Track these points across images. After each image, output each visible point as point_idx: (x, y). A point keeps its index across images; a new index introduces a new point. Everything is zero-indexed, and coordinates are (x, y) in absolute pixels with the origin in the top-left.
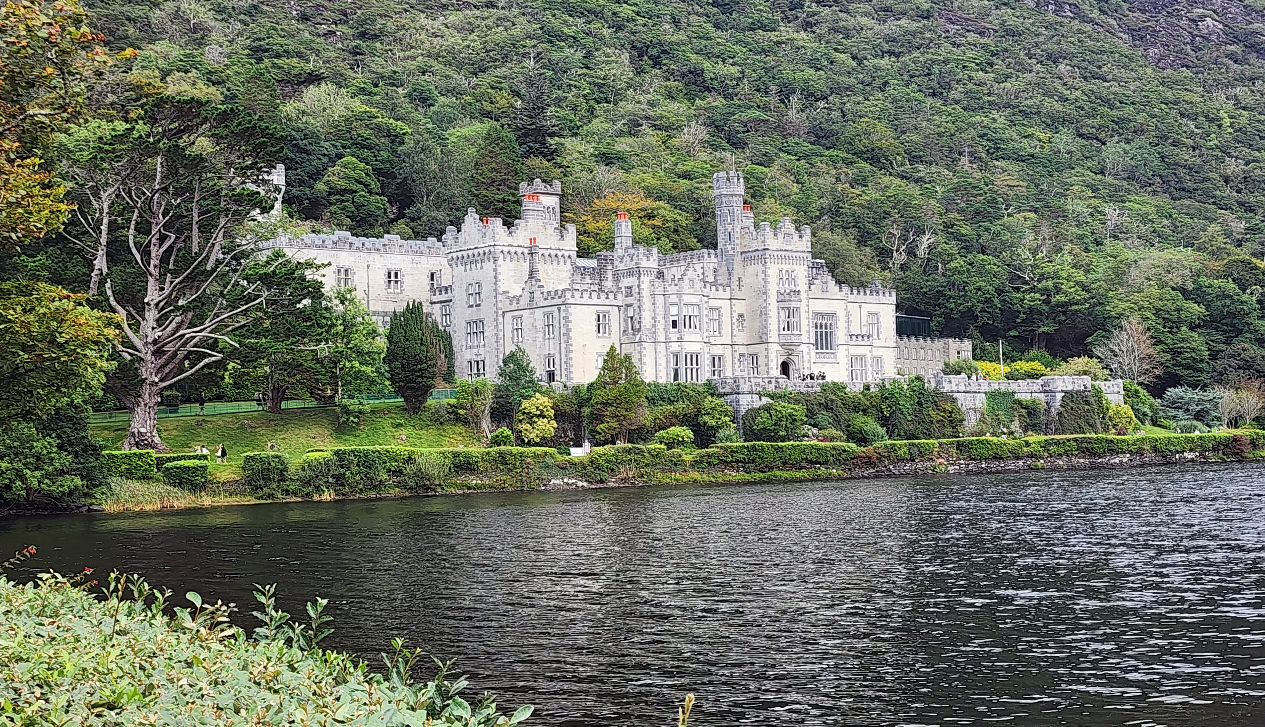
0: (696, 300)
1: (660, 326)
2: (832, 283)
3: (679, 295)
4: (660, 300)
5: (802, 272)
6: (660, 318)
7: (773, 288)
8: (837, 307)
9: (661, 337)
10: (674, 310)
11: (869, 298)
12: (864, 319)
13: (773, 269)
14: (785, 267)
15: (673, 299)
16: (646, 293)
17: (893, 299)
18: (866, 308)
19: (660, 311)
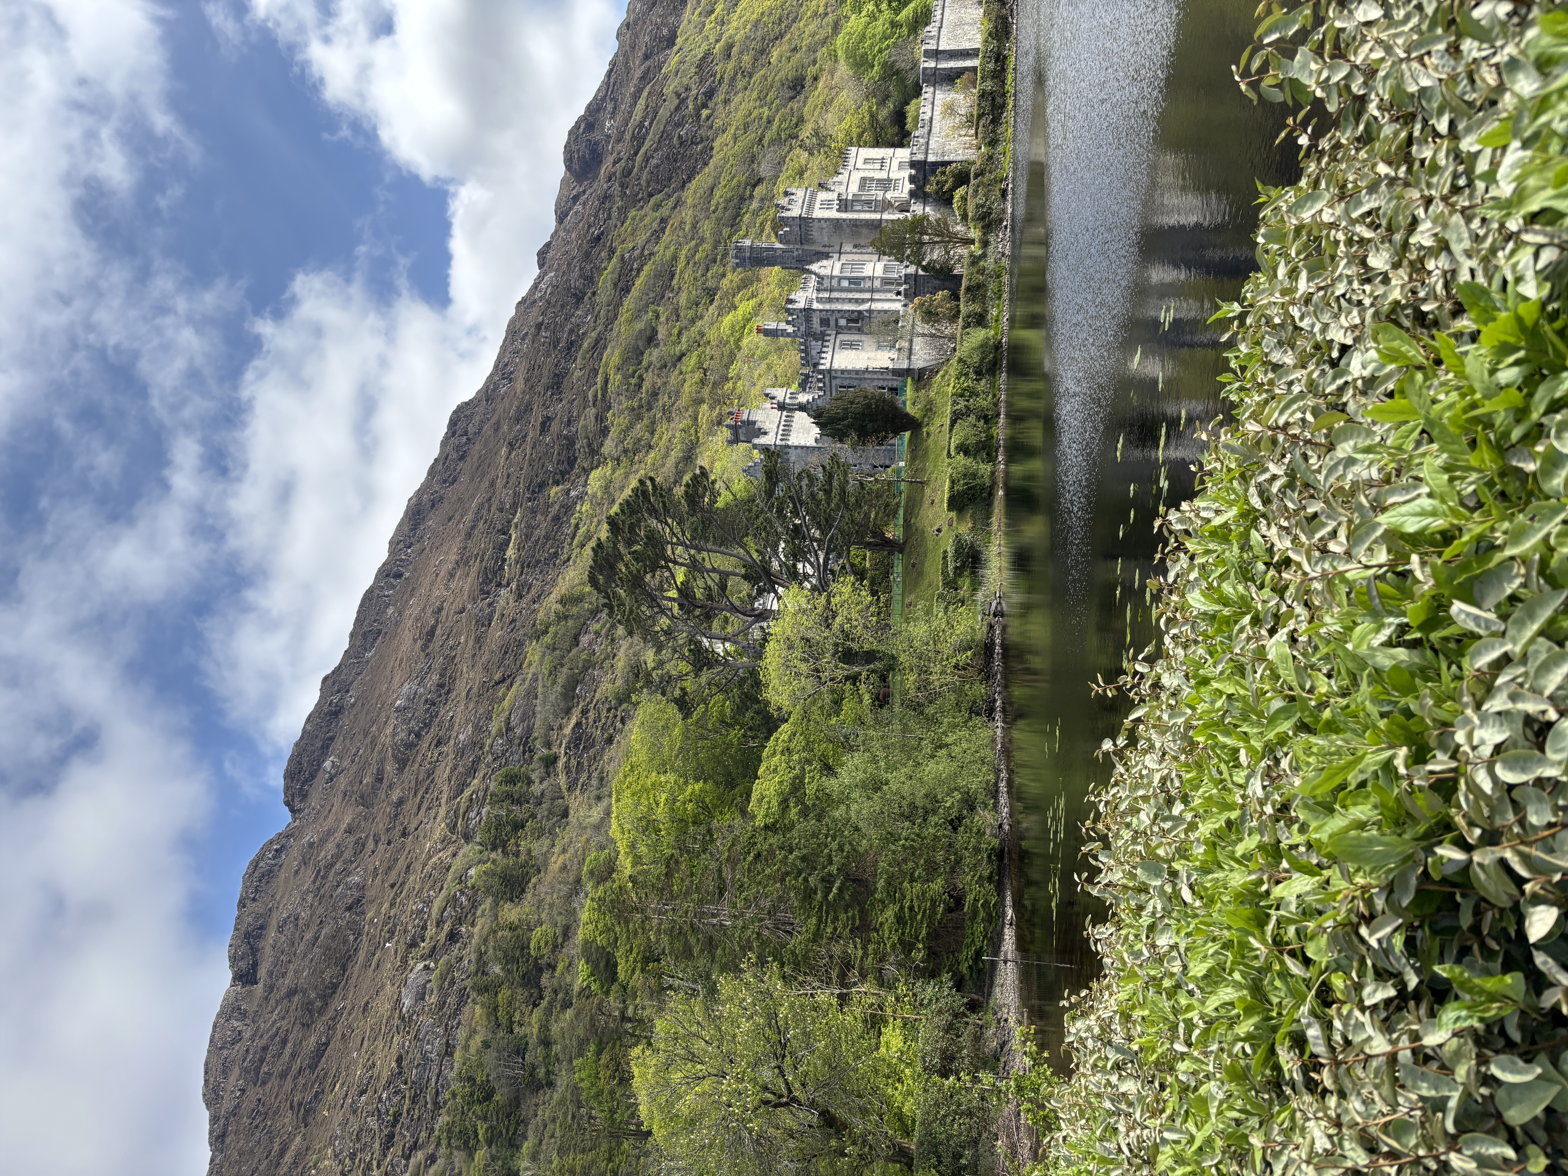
0: (838, 265)
1: (857, 296)
2: (835, 179)
3: (832, 277)
4: (835, 295)
5: (822, 196)
6: (850, 295)
7: (834, 214)
8: (856, 177)
9: (867, 296)
10: (845, 283)
11: (851, 162)
12: (868, 166)
13: (818, 213)
14: (817, 205)
15: (835, 283)
16: (827, 307)
17: (854, 150)
18: (860, 164)
19: (844, 295)
